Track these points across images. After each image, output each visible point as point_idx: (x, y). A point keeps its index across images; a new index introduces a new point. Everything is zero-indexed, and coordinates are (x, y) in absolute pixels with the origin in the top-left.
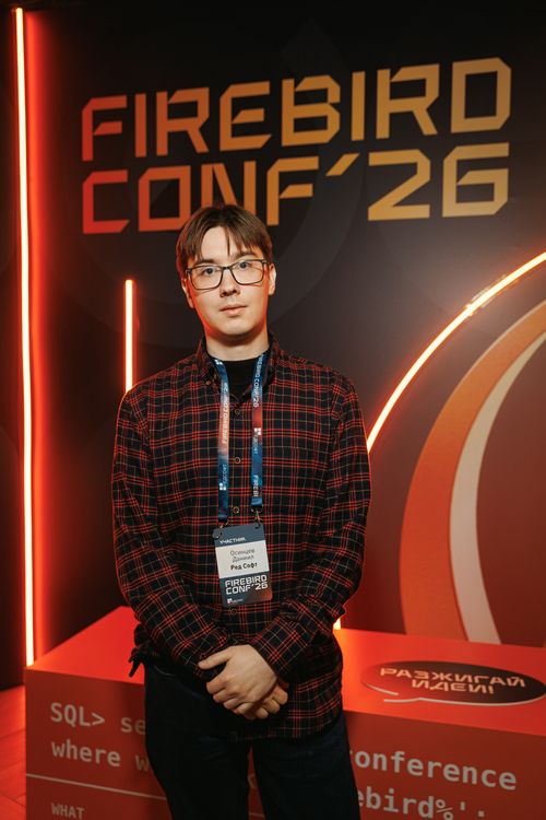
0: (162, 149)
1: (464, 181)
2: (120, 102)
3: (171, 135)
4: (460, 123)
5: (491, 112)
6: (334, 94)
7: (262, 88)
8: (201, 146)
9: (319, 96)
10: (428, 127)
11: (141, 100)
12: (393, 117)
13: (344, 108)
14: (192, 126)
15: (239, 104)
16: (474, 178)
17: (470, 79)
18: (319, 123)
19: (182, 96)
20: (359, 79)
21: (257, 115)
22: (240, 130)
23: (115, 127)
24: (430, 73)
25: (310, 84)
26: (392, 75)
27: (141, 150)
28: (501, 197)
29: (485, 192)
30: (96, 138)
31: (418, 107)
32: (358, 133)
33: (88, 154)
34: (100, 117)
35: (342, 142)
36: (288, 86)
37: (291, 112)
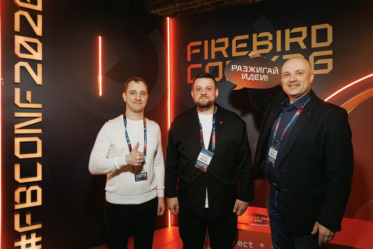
0: (213, 57)
1: (316, 63)
2: (200, 43)
3: (216, 53)
4: (314, 45)
5: (326, 41)
6: (271, 37)
7: (246, 37)
8: (226, 55)
9: (266, 38)
10: (303, 46)
11: (206, 42)
12: (291, 44)
13: (274, 41)
14: (223, 50)
15: (238, 42)
16: (319, 62)
17: (318, 31)
18: (266, 47)
19: (219, 40)
20: (279, 33)
21: (245, 45)
22: (238, 50)
23: (198, 51)
24: (304, 30)
25: (262, 35)
26: (290, 31)
27: (206, 57)
28: (330, 67)
29: (325, 66)
30: (191, 54)
31: (300, 40)
32: (279, 49)
33: (189, 59)
34: (193, 48)
35: (274, 52)
36: (255, 36)
37: (256, 43)
